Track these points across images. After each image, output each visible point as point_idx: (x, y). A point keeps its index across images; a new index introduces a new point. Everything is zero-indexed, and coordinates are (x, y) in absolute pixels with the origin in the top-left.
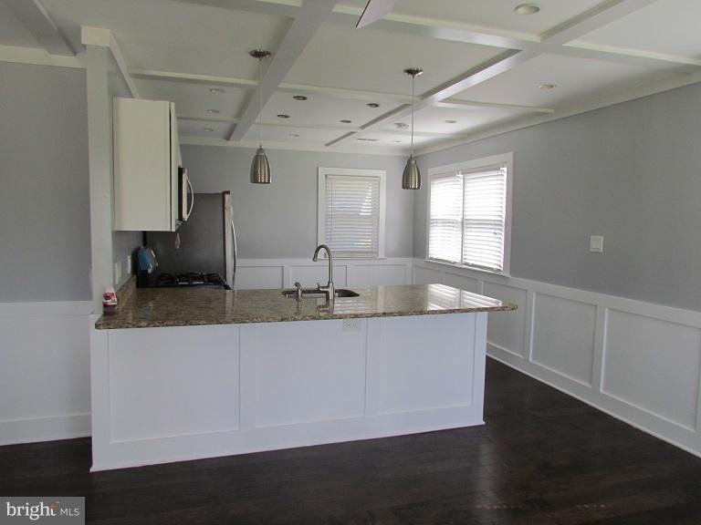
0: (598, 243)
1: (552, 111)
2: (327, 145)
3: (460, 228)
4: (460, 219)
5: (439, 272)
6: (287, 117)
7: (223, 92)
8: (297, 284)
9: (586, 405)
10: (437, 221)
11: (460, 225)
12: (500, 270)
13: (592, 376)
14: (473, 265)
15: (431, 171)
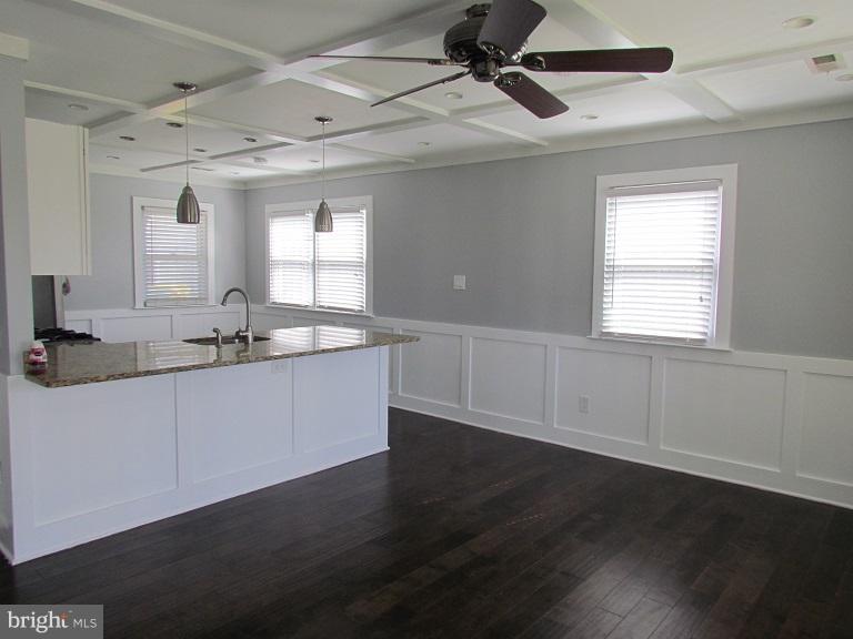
0: (460, 282)
1: (413, 161)
2: (143, 170)
3: (311, 270)
4: (310, 260)
5: (285, 317)
6: (132, 139)
7: (87, 109)
8: (215, 330)
9: (458, 423)
10: (278, 263)
11: (310, 267)
12: (361, 311)
13: (460, 399)
14: (329, 308)
15: (268, 208)
